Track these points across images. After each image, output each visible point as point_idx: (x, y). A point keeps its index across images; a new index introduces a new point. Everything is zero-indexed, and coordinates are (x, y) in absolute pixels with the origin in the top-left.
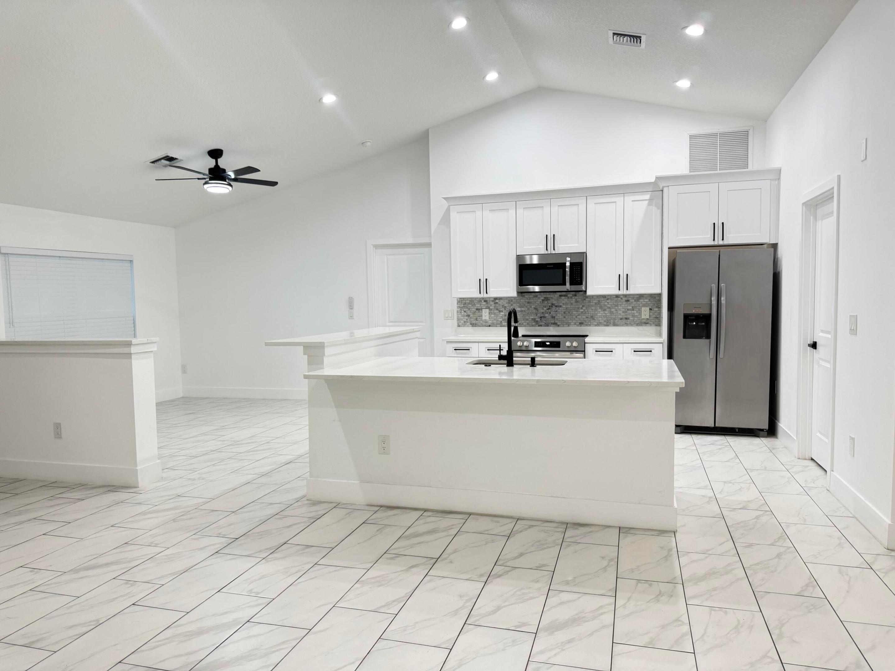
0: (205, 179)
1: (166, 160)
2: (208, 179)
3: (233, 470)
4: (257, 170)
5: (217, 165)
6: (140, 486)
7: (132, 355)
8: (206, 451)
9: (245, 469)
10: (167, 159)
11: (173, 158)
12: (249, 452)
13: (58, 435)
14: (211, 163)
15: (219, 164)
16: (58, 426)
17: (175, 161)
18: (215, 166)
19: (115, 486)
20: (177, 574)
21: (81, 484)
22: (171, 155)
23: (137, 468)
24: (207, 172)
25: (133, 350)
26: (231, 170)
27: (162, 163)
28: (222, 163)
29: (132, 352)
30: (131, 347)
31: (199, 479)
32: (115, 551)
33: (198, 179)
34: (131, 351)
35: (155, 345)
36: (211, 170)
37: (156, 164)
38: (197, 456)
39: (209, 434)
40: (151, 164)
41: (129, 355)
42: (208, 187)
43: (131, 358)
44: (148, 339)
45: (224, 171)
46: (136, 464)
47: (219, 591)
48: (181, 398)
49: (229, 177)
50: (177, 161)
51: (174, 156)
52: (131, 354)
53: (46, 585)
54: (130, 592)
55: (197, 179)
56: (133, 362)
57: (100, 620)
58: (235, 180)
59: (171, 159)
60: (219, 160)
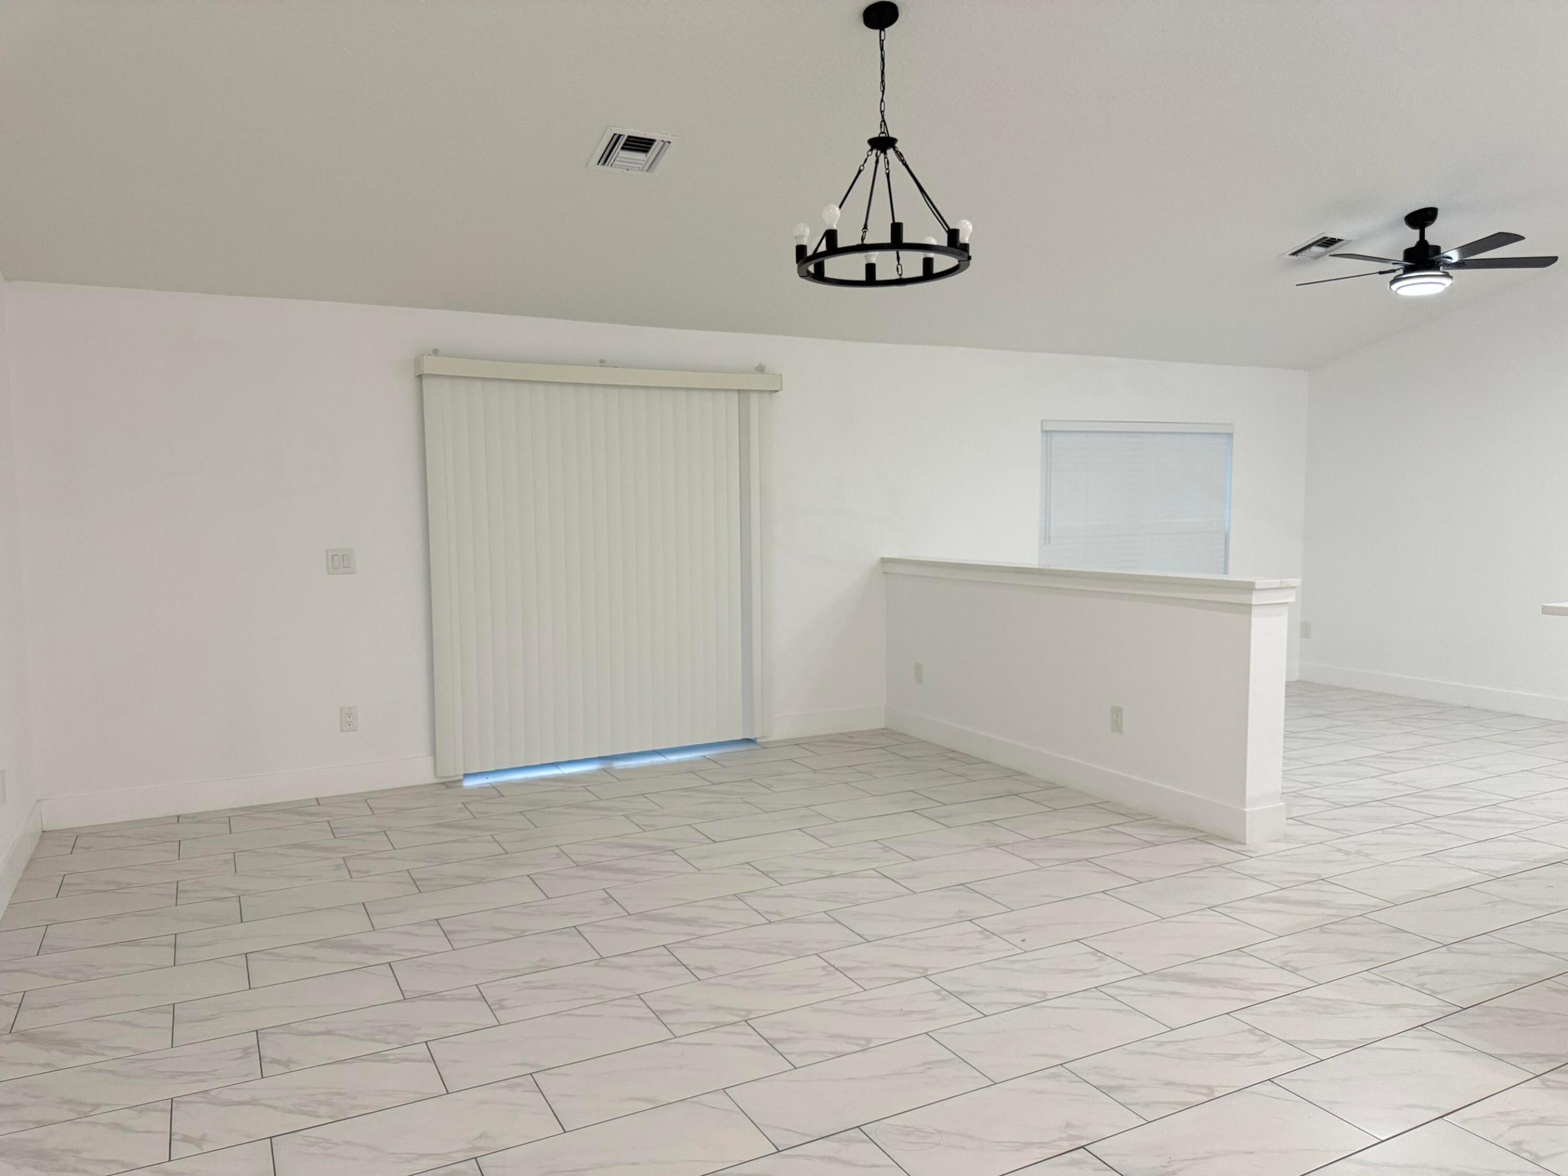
0: (1394, 271)
1: (1319, 245)
2: (1401, 272)
3: (1426, 849)
4: (1517, 238)
5: (1422, 242)
6: (1247, 843)
7: (1253, 607)
8: (1360, 797)
9: (1454, 854)
10: (1323, 243)
11: (1335, 239)
12: (1455, 818)
13: (1117, 727)
14: (1411, 237)
15: (1426, 238)
16: (1117, 712)
17: (1336, 245)
18: (1418, 243)
19: (1202, 831)
20: (1350, 1047)
21: (1147, 815)
22: (1330, 235)
23: (1245, 810)
24: (1400, 257)
25: (1256, 599)
26: (1456, 247)
27: (1313, 251)
28: (1433, 235)
29: (1253, 603)
30: (1252, 594)
31: (1358, 853)
32: (1223, 959)
33: (1381, 273)
34: (1251, 600)
35: (1293, 592)
36: (1409, 254)
37: (1300, 256)
38: (1346, 804)
39: (1363, 764)
40: (1291, 257)
41: (1247, 608)
42: (1398, 287)
43: (1250, 613)
44: (1282, 580)
45: (1437, 249)
46: (1243, 801)
47: (1441, 1117)
48: (1295, 682)
49: (1449, 260)
50: (1340, 243)
51: (1337, 236)
52: (1251, 605)
53: (1118, 987)
54: (1260, 1052)
55: (1378, 274)
56: (1253, 619)
57: (1215, 1088)
58: (1460, 265)
59: (1328, 242)
60: (1428, 230)
